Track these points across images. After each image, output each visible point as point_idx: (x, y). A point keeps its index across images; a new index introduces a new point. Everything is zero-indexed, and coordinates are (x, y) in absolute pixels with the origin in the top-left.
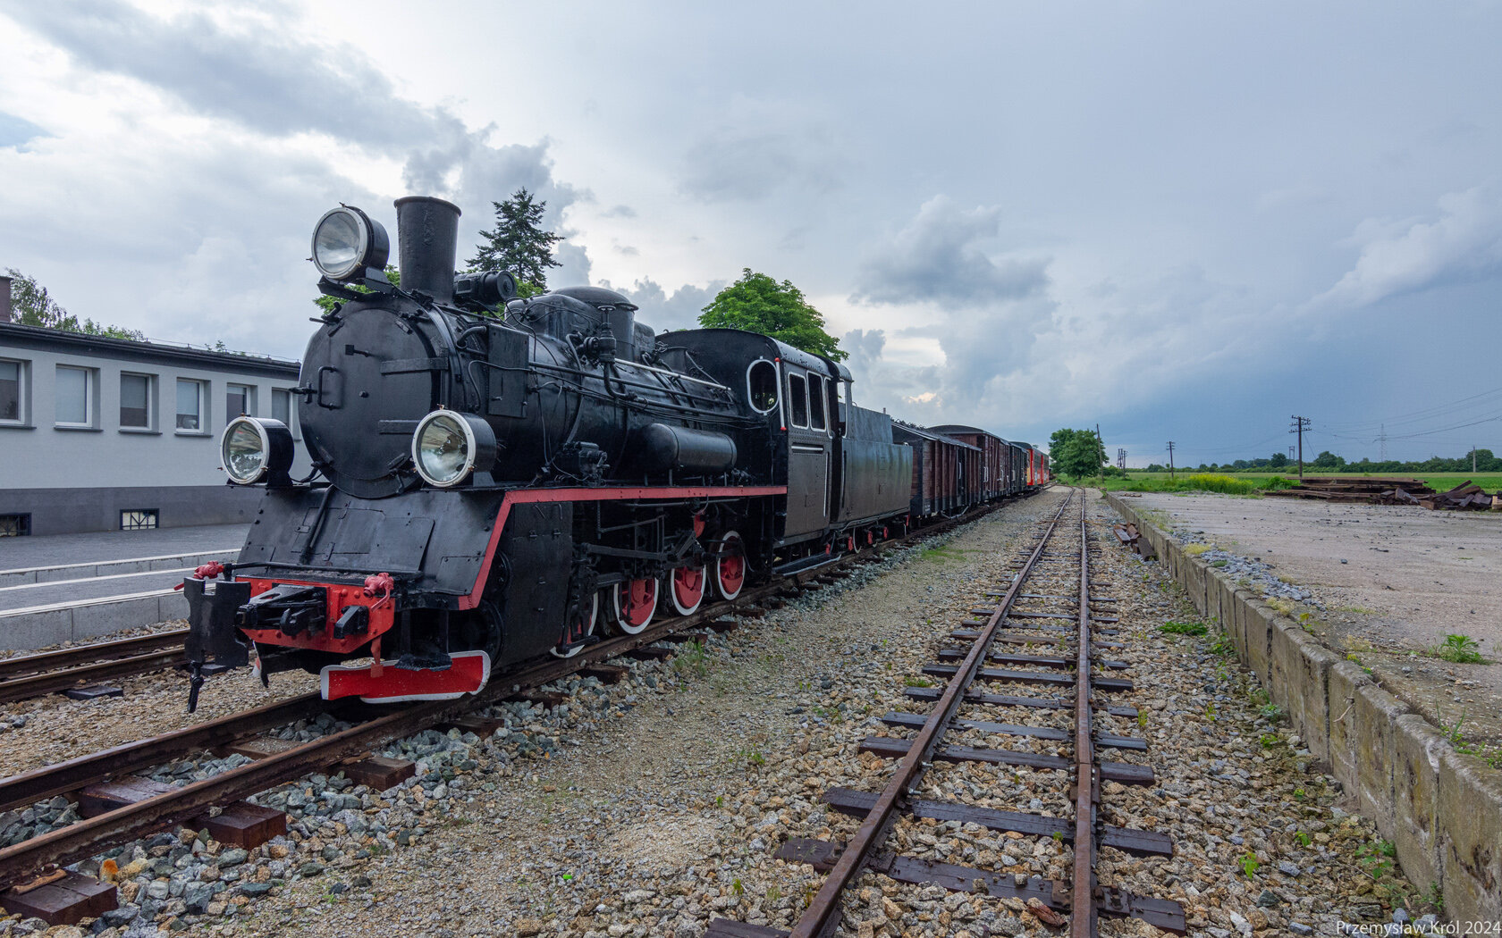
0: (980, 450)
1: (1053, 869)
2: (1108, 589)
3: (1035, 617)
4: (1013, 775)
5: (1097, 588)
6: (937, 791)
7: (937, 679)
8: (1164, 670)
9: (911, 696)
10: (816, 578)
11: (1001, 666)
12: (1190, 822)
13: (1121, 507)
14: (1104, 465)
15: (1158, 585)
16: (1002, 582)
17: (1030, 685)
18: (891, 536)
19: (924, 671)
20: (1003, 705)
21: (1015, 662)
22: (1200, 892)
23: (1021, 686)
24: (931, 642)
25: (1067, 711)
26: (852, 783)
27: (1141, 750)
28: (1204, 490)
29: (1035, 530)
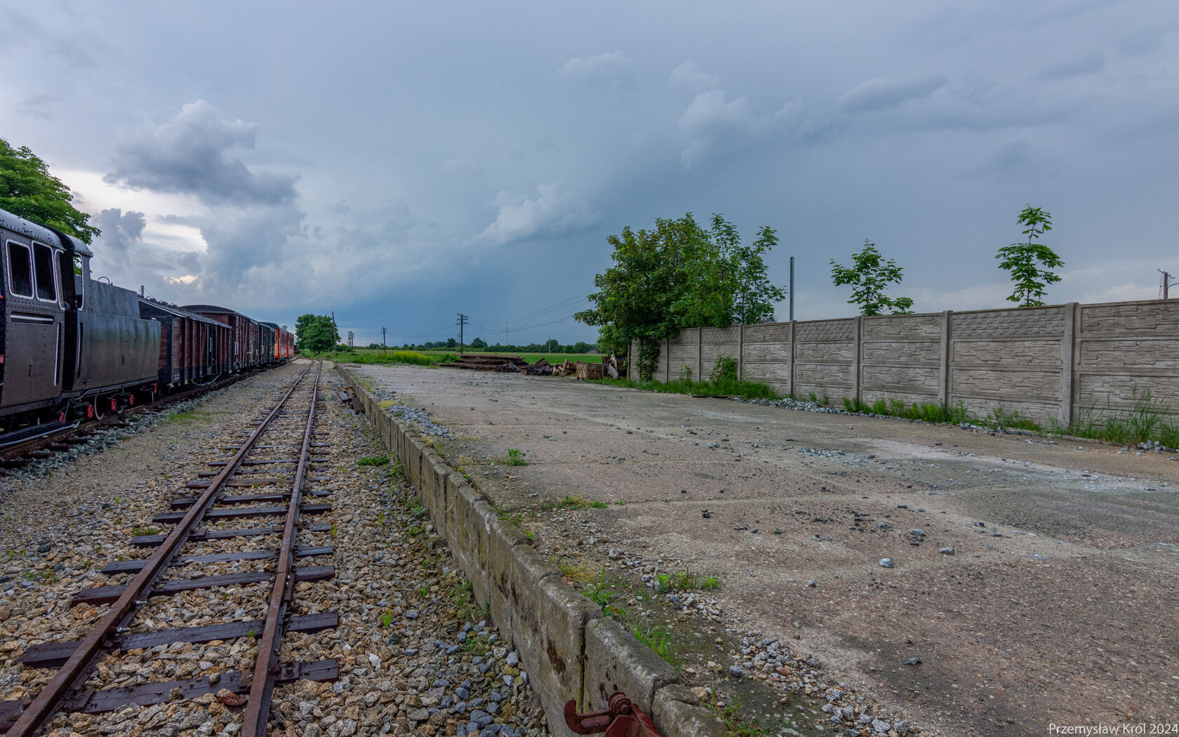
0: (231, 327)
1: (244, 661)
2: (326, 437)
3: (265, 464)
4: (223, 594)
5: (318, 437)
6: (150, 623)
7: (167, 525)
8: (356, 493)
9: (136, 545)
10: (48, 446)
11: (228, 507)
12: (354, 599)
13: (345, 374)
14: (338, 343)
15: (362, 432)
16: (241, 437)
17: (251, 518)
18: (137, 403)
19: (154, 521)
20: (225, 538)
21: (242, 502)
22: (352, 646)
23: (243, 521)
24: (166, 494)
25: (277, 535)
26: (58, 636)
27: (328, 554)
28: (403, 362)
29: (277, 394)
